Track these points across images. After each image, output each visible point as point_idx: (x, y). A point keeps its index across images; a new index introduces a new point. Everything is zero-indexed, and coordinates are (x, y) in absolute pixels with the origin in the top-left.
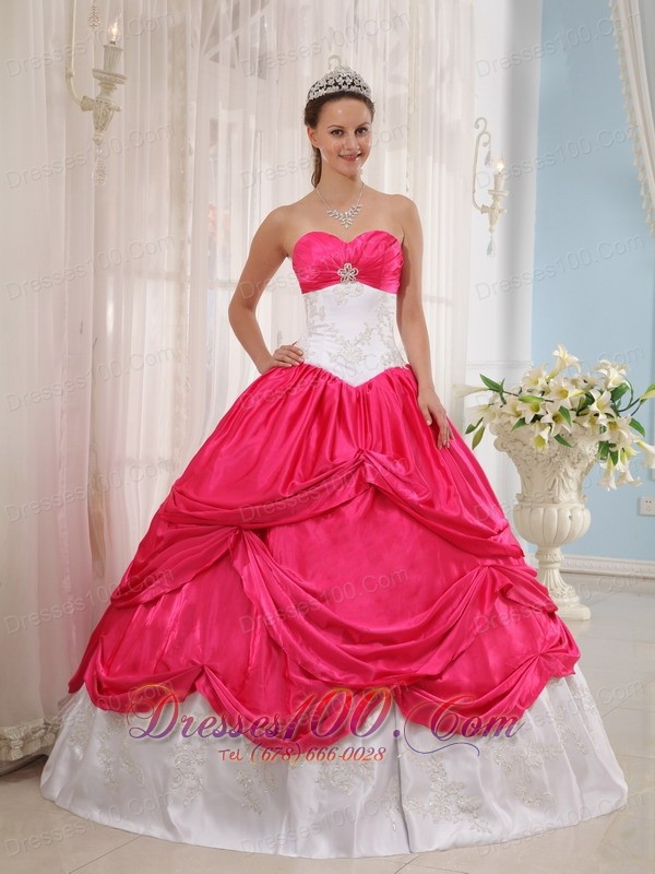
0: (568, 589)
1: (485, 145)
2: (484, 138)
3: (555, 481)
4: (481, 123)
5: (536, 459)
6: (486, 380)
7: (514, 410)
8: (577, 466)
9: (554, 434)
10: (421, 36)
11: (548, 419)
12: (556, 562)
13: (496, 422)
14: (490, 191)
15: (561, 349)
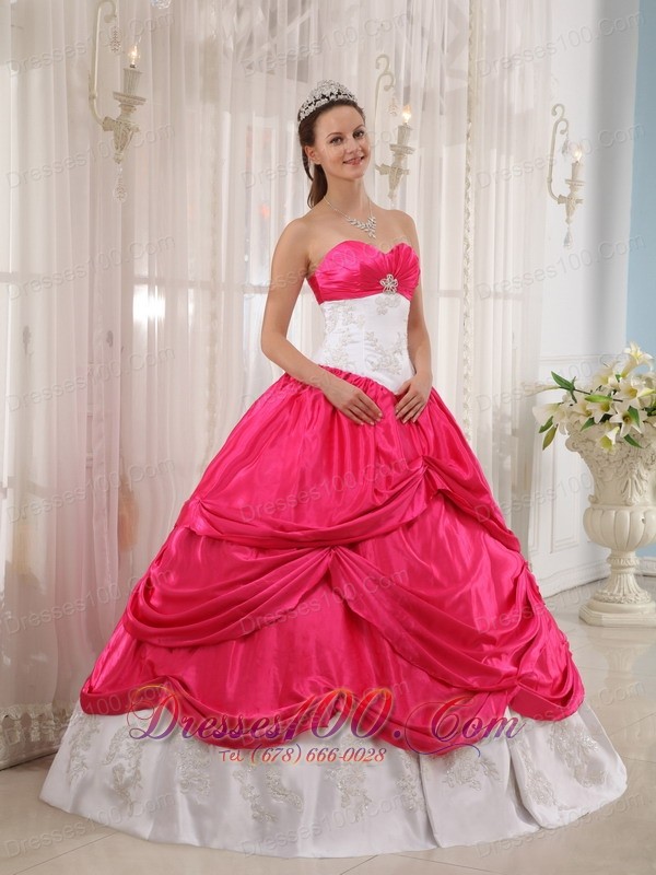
0: (644, 595)
1: (562, 132)
2: (562, 126)
3: (627, 483)
4: (559, 110)
5: (608, 460)
6: (557, 378)
7: (584, 408)
8: (651, 467)
9: (623, 434)
10: (485, 27)
11: (617, 418)
12: (629, 567)
13: (565, 421)
14: (566, 180)
15: (632, 346)
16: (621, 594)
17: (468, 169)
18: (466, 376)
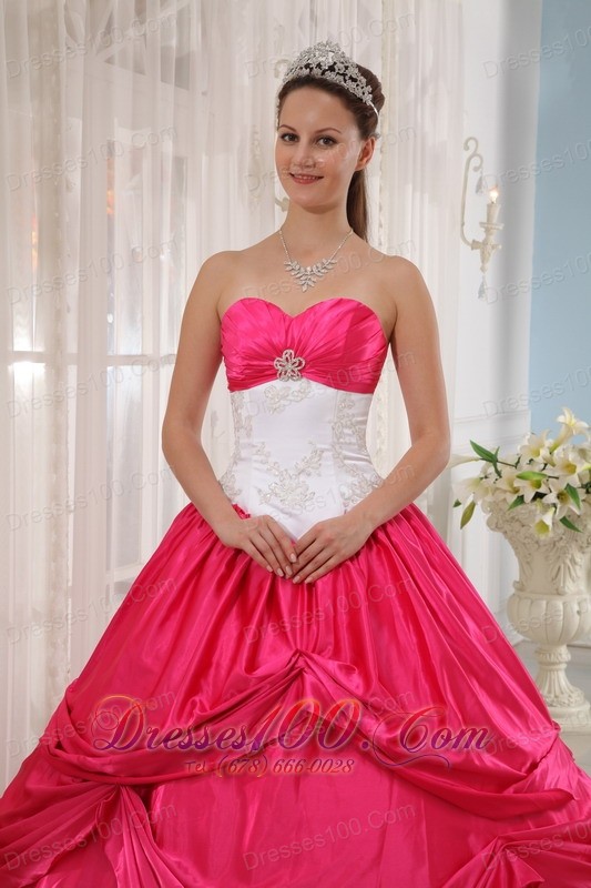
0: (577, 695)
1: (476, 169)
2: (475, 162)
3: (559, 569)
4: (472, 144)
5: (537, 542)
6: (477, 448)
7: (511, 485)
8: (586, 550)
9: (559, 516)
11: (551, 498)
12: (560, 663)
13: (489, 498)
14: (482, 224)
15: (566, 413)
16: (552, 696)
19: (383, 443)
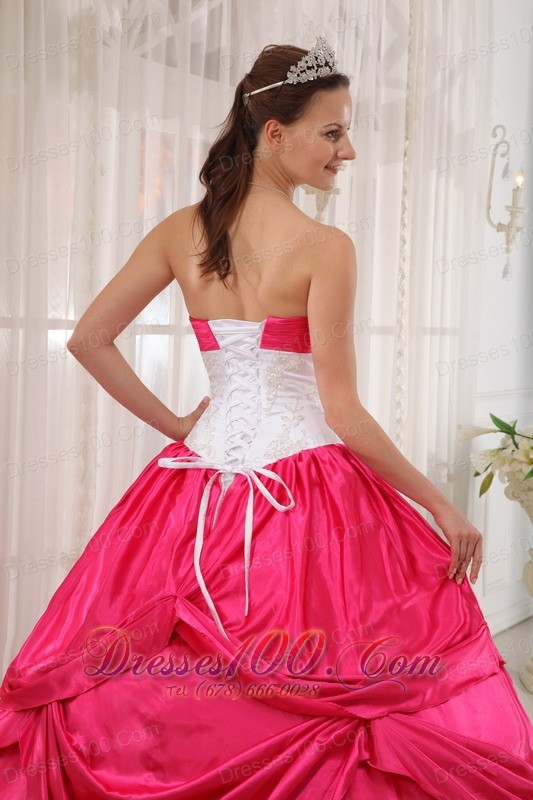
1: (503, 155)
2: (502, 149)
4: (499, 132)
6: (497, 421)
7: (528, 456)
10: (425, 33)
13: (506, 468)
14: (507, 207)
17: (405, 192)
18: (399, 421)
19: (402, 413)
